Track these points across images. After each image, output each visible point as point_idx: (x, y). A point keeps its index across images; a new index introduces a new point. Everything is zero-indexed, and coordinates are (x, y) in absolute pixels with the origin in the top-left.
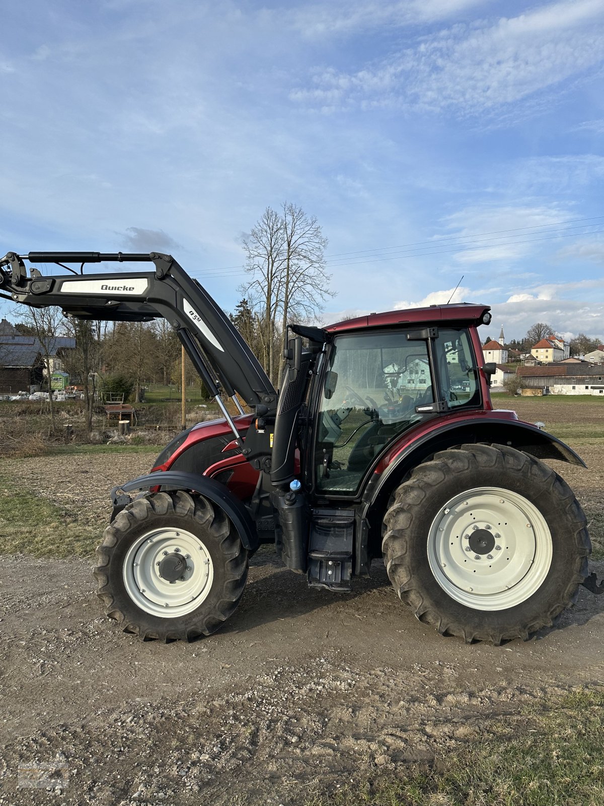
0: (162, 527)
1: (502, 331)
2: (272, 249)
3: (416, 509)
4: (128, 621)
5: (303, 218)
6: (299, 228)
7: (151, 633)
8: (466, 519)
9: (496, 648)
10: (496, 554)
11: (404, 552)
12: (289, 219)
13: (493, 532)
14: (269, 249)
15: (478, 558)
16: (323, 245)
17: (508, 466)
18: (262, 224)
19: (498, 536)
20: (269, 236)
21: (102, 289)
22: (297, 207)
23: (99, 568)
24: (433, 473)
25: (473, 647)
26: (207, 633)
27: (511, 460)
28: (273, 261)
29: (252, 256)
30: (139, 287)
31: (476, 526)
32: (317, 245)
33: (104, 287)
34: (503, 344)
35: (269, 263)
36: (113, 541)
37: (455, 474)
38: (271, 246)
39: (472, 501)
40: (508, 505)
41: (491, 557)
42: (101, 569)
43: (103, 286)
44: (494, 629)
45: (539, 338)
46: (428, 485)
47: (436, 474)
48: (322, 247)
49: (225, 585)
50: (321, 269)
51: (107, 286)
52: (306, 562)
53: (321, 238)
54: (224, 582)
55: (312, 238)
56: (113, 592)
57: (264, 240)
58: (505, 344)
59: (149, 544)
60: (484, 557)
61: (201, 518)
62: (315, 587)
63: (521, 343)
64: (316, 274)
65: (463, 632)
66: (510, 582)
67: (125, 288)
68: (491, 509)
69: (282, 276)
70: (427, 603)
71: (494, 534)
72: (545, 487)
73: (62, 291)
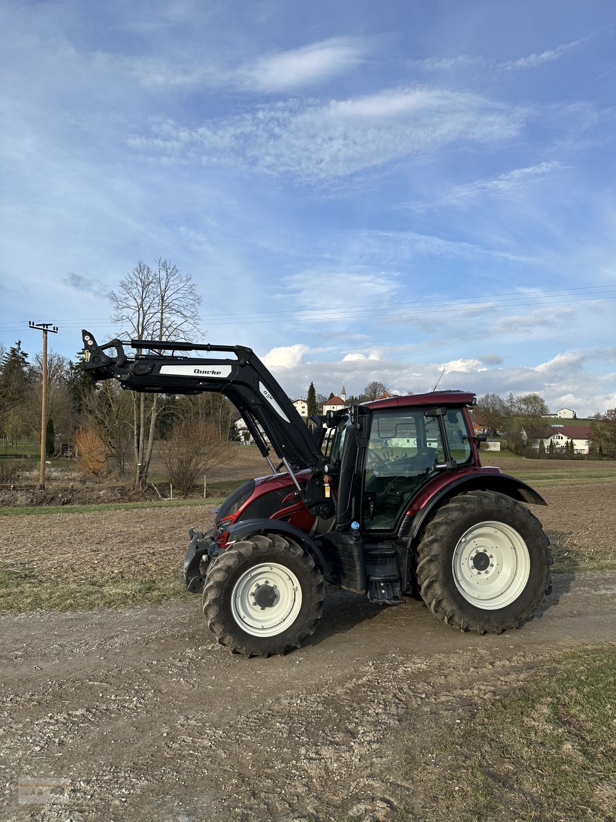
0: (262, 563)
1: (344, 388)
2: (143, 301)
3: (446, 539)
4: (236, 642)
5: (177, 275)
6: (173, 284)
7: (255, 651)
8: (471, 546)
9: (500, 636)
10: (491, 570)
11: (438, 571)
12: (163, 274)
13: (488, 554)
14: (139, 301)
15: (479, 573)
16: (198, 302)
17: (502, 506)
18: (132, 276)
19: (491, 557)
20: (140, 289)
21: (195, 372)
22: (171, 264)
23: (213, 600)
24: (454, 512)
25: (484, 637)
26: (299, 646)
27: (503, 502)
28: (144, 313)
29: (120, 307)
30: (225, 372)
31: (477, 550)
32: (192, 302)
33: (197, 371)
34: (344, 400)
35: (139, 315)
36: (225, 576)
37: (470, 513)
38: (142, 299)
39: (476, 532)
40: (499, 534)
41: (487, 572)
42: (215, 601)
43: (195, 370)
44: (497, 622)
45: (375, 395)
46: (453, 521)
47: (457, 513)
48: (196, 304)
49: (312, 606)
50: (195, 325)
51: (199, 370)
52: (368, 584)
53: (195, 295)
54: (311, 604)
55: (186, 294)
56: (224, 619)
57: (134, 291)
58: (346, 401)
59: (249, 577)
60: (483, 572)
61: (294, 554)
62: (378, 602)
63: (358, 399)
64: (189, 329)
65: (478, 626)
66: (502, 589)
67: (213, 372)
68: (487, 538)
69: (155, 329)
70: (454, 608)
71: (489, 556)
72: (525, 519)
73: (160, 373)
